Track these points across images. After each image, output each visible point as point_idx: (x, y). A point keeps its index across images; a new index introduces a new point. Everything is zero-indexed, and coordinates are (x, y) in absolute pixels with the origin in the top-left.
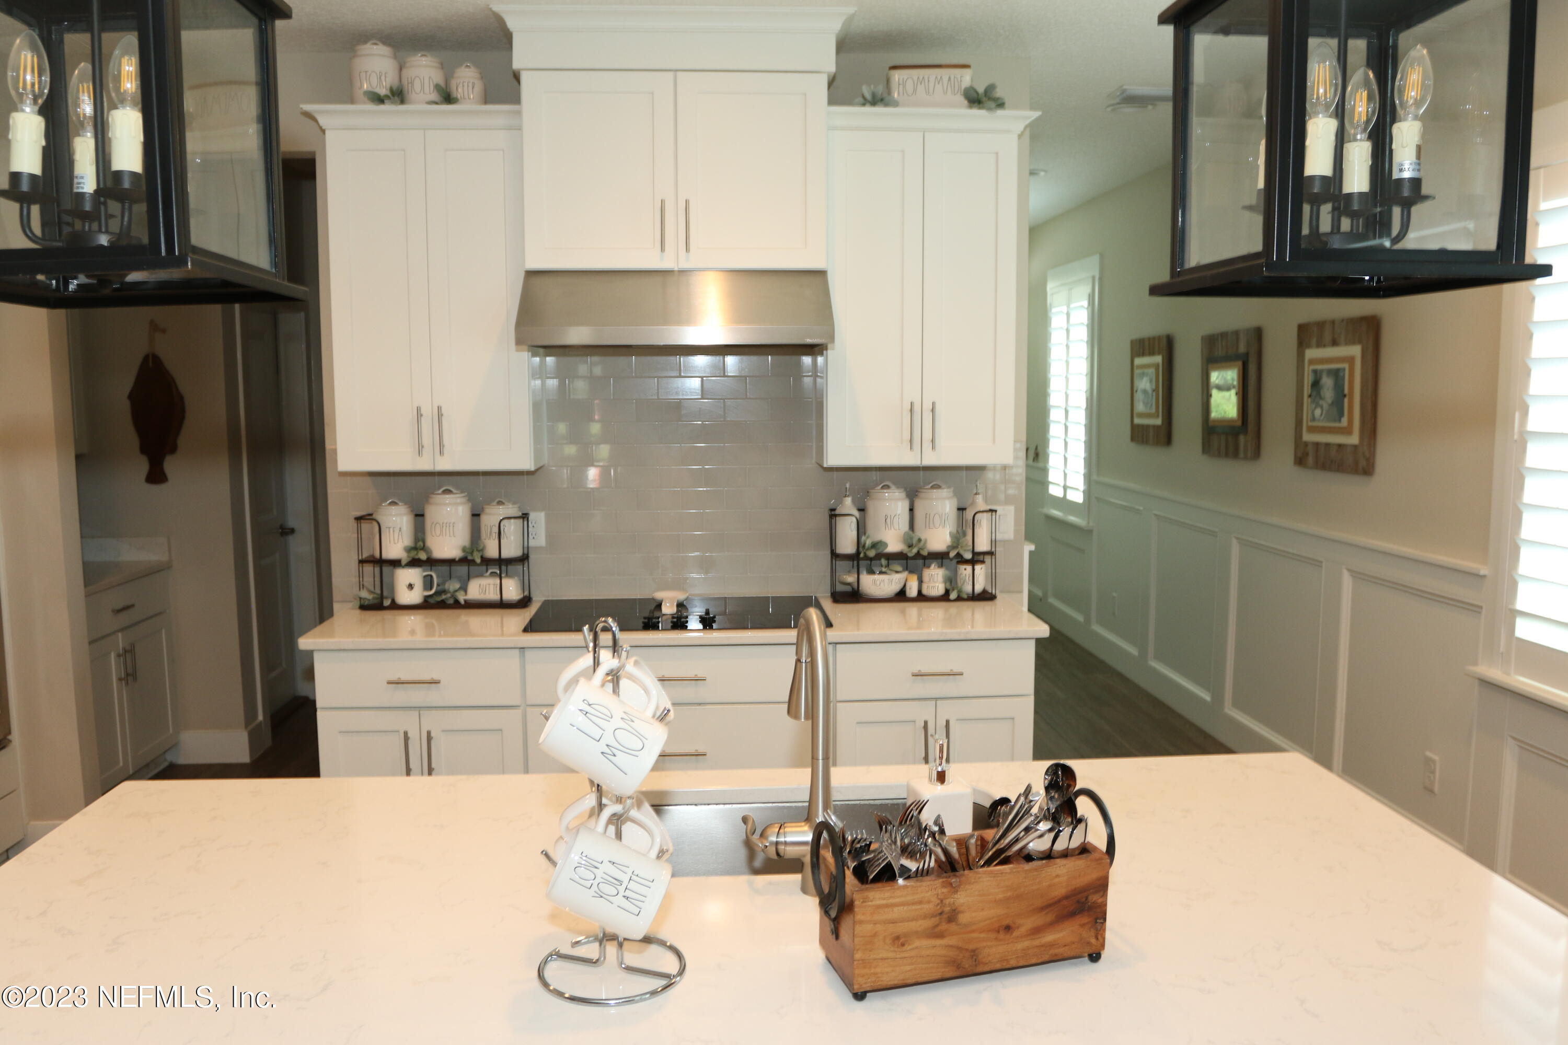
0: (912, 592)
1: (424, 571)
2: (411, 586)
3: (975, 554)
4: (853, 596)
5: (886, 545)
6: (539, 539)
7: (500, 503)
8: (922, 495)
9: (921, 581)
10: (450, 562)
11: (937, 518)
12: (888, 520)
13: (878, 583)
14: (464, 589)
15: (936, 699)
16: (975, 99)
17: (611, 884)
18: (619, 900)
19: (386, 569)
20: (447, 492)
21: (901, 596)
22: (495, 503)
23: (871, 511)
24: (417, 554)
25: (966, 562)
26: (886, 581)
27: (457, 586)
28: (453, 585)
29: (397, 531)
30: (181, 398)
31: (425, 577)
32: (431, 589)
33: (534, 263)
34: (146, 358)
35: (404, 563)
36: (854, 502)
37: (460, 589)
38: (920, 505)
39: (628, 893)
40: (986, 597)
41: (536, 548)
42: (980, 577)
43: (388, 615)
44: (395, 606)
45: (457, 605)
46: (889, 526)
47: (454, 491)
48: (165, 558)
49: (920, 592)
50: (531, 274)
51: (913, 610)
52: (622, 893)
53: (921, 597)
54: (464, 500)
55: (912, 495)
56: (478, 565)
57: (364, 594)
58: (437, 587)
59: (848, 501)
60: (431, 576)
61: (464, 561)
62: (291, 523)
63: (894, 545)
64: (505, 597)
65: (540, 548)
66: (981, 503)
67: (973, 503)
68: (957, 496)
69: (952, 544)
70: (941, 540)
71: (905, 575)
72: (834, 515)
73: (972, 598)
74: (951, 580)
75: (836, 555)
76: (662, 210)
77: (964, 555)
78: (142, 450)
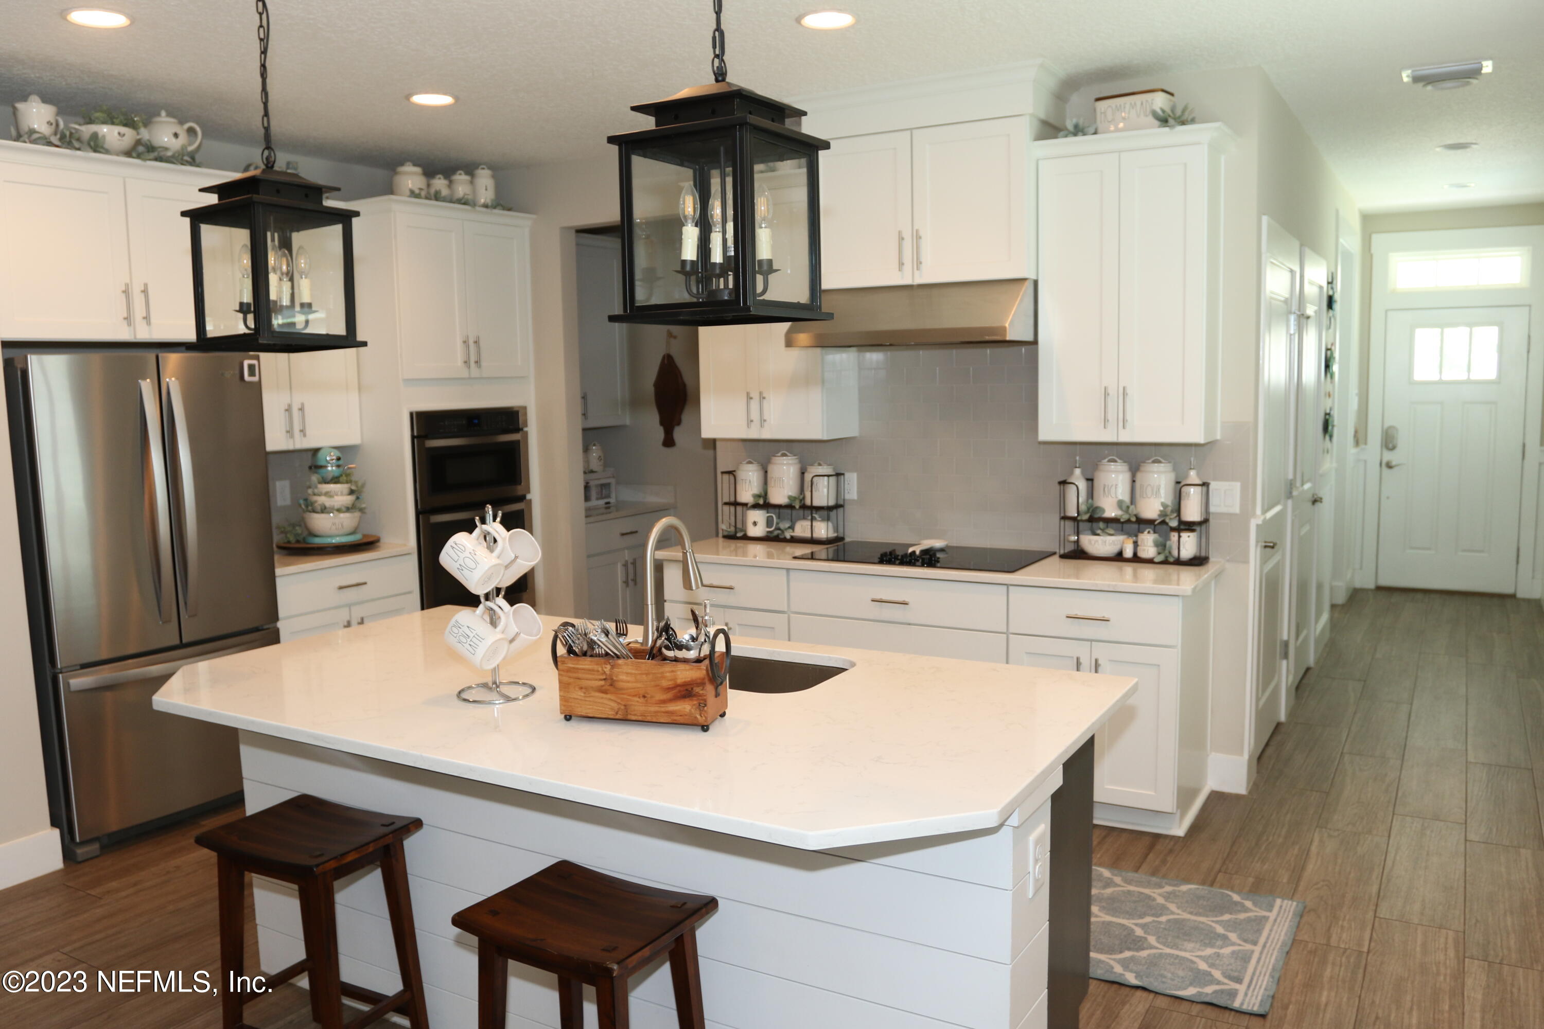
0: (1128, 553)
1: (768, 513)
2: (755, 524)
3: (1181, 522)
4: (1078, 554)
5: (1103, 511)
6: (852, 491)
7: (820, 465)
8: (1142, 469)
9: (1136, 544)
10: (779, 507)
11: (1149, 489)
12: (1106, 489)
13: (1093, 542)
14: (792, 528)
15: (1091, 641)
17: (464, 637)
18: (467, 646)
19: (739, 509)
20: (784, 455)
21: (1119, 557)
22: (816, 464)
23: (1096, 482)
24: (758, 500)
25: (1173, 529)
26: (1100, 542)
27: (787, 525)
28: (785, 525)
29: (748, 482)
30: (685, 386)
31: (768, 517)
32: (771, 527)
34: (665, 358)
35: (749, 505)
36: (1083, 473)
37: (789, 528)
38: (1139, 476)
39: (471, 643)
40: (1198, 561)
41: (849, 500)
42: (1188, 545)
43: (740, 544)
44: (746, 538)
45: (785, 540)
46: (1107, 494)
47: (788, 454)
48: (672, 501)
49: (1135, 554)
51: (1128, 569)
52: (469, 642)
53: (1136, 559)
54: (797, 461)
55: (1134, 470)
56: (798, 510)
57: (725, 527)
58: (776, 525)
59: (1078, 472)
60: (772, 517)
61: (790, 507)
63: (1111, 512)
64: (816, 535)
65: (854, 500)
66: (1193, 477)
67: (1187, 476)
68: (1175, 469)
69: (1163, 514)
70: (1151, 509)
71: (1121, 538)
72: (1063, 483)
73: (1179, 562)
74: (1162, 546)
75: (1065, 518)
76: (901, 239)
77: (1174, 524)
78: (662, 423)
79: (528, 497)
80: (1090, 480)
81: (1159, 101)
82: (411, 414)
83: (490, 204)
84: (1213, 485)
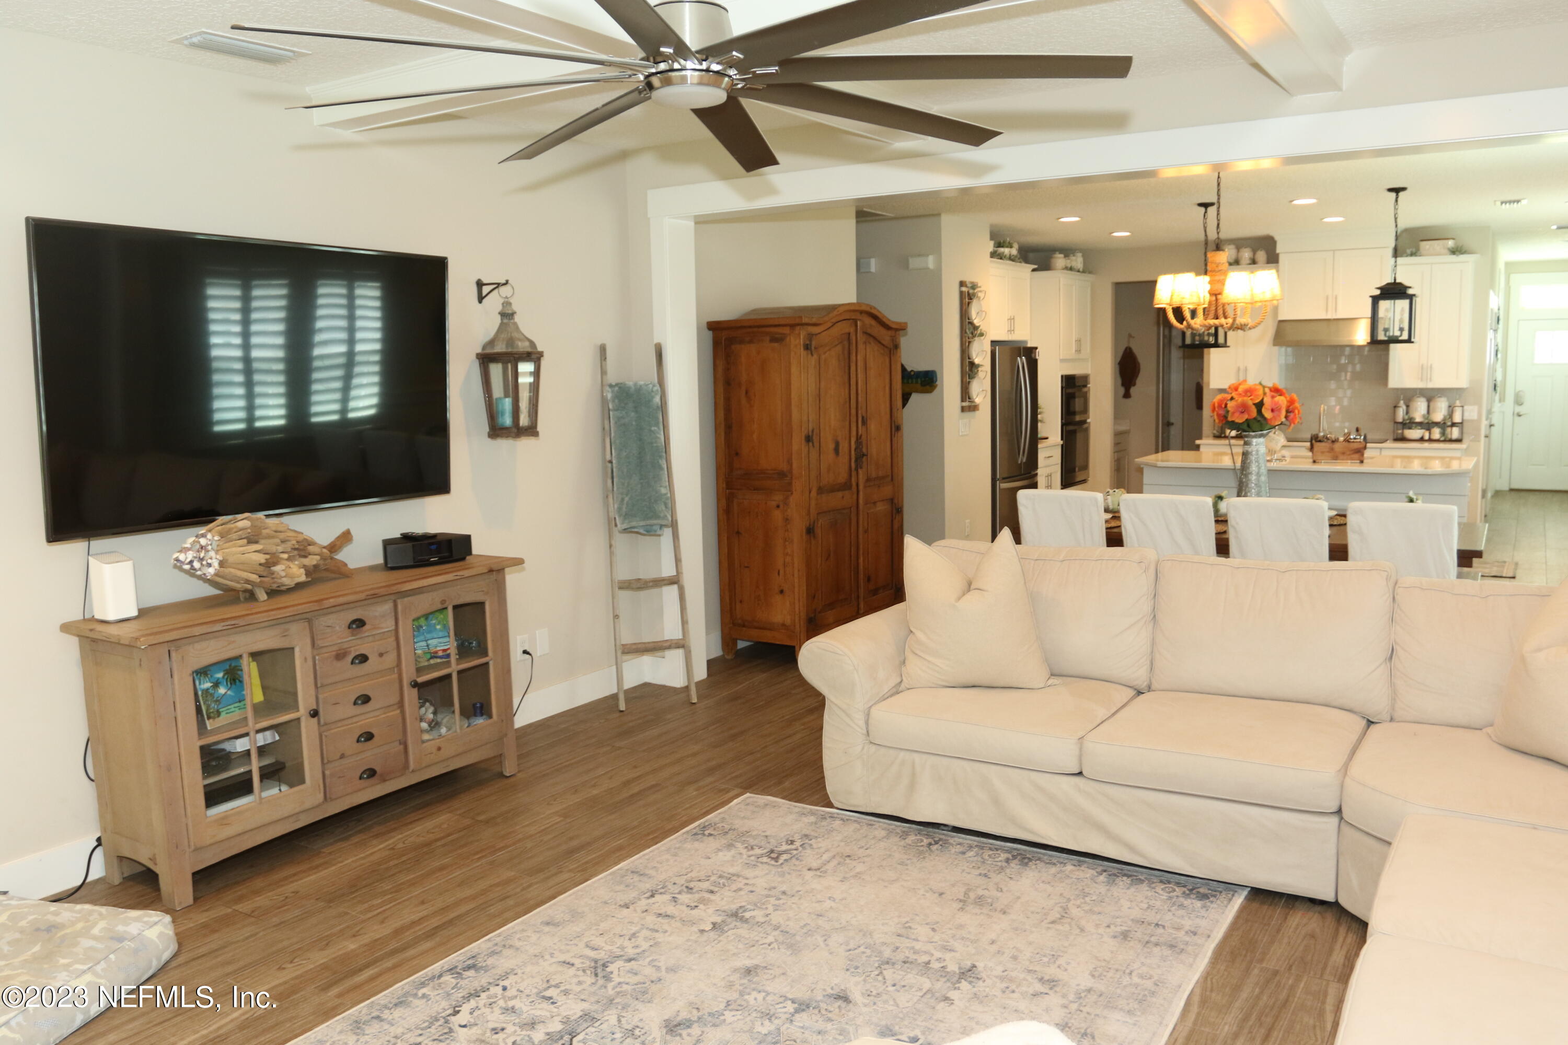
0: (1427, 437)
3: (1452, 423)
4: (1403, 439)
5: (1415, 419)
8: (1433, 399)
9: (1430, 433)
11: (1437, 409)
12: (1416, 410)
13: (1410, 433)
16: (1454, 251)
21: (1422, 440)
23: (1411, 406)
25: (1450, 426)
26: (1413, 433)
30: (1139, 364)
33: (1281, 318)
34: (1126, 349)
36: (1405, 402)
38: (1432, 404)
40: (1459, 441)
42: (1455, 433)
46: (1416, 412)
48: (1128, 428)
49: (1430, 438)
50: (1281, 321)
51: (1427, 445)
53: (1430, 440)
55: (1429, 401)
57: (1215, 432)
59: (1402, 402)
62: (1172, 420)
63: (1418, 420)
66: (1458, 403)
67: (1455, 403)
68: (1448, 400)
69: (1444, 419)
70: (1438, 417)
71: (1423, 431)
72: (1395, 407)
73: (1451, 441)
74: (1443, 434)
75: (1396, 423)
76: (1327, 298)
77: (1449, 423)
78: (1123, 385)
79: (1088, 421)
80: (1408, 406)
81: (1451, 243)
82: (1062, 376)
83: (1081, 270)
84: (1465, 407)
